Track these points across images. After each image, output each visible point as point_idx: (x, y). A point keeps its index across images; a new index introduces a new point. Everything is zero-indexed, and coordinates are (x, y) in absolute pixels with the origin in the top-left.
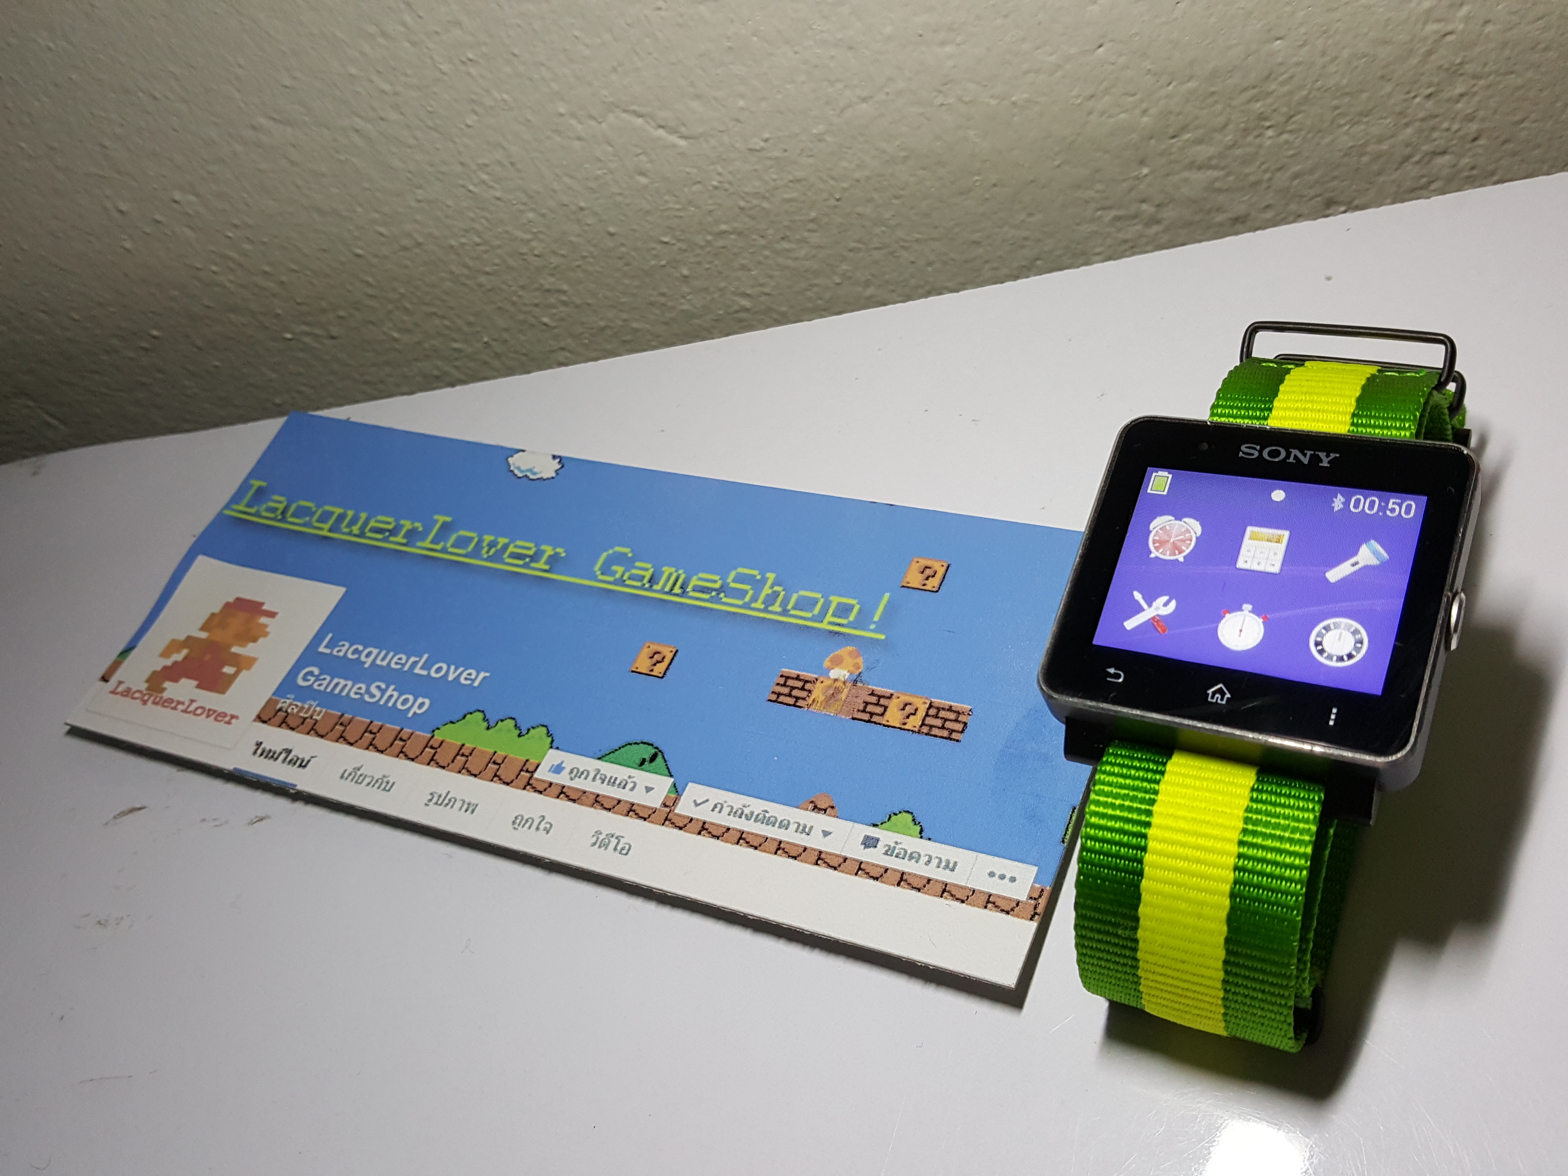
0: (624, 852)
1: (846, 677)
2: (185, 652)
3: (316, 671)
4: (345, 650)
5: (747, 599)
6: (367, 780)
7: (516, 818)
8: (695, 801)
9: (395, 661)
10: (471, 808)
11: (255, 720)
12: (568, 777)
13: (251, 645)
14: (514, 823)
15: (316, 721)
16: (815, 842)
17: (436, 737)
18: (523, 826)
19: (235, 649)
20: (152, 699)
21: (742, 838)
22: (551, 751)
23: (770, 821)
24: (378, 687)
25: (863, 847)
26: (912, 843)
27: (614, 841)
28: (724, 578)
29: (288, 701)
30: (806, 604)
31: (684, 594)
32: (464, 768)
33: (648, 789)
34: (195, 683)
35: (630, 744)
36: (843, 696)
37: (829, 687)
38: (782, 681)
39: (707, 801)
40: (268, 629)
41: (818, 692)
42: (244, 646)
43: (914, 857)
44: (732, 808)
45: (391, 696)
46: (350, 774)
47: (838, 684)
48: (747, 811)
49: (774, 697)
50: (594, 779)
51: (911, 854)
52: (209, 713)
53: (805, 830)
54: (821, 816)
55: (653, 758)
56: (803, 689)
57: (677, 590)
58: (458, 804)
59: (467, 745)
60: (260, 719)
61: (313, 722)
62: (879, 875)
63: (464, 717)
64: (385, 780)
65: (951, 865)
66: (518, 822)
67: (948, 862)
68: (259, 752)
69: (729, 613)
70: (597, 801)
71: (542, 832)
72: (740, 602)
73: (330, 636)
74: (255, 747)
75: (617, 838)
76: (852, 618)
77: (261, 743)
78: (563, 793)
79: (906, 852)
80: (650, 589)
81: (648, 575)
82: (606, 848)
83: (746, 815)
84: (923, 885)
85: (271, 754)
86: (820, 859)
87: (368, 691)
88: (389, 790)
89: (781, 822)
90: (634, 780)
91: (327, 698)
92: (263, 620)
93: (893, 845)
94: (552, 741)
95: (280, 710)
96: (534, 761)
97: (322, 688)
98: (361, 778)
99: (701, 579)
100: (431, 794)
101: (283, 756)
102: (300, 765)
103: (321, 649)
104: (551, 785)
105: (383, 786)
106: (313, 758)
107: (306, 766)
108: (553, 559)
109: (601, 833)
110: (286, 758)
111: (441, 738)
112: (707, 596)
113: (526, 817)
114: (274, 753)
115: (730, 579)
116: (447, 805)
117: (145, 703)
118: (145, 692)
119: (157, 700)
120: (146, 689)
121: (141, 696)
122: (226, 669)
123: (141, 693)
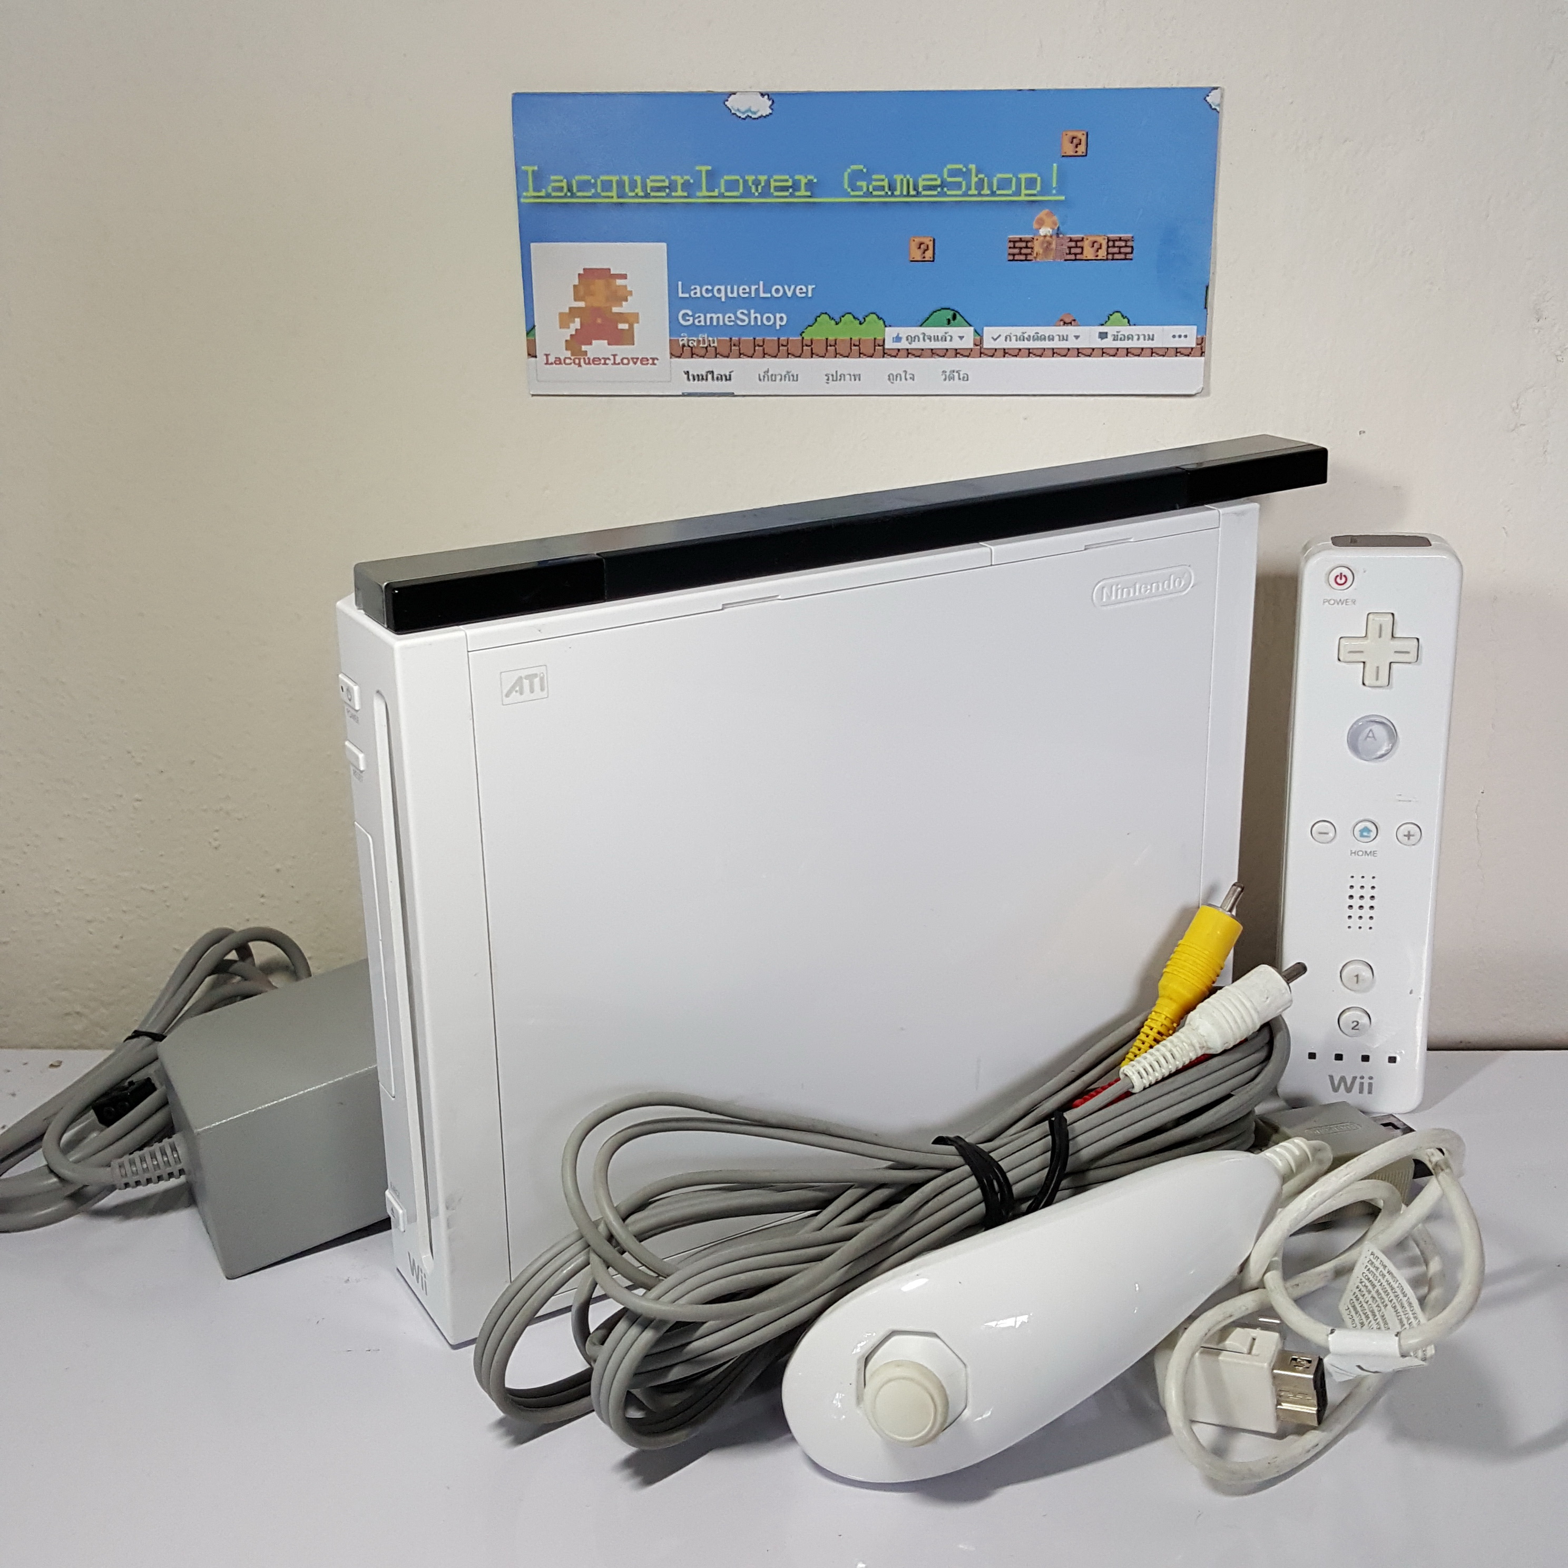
0: (966, 379)
1: (1051, 232)
2: (578, 320)
3: (690, 313)
4: (698, 291)
5: (964, 188)
6: (778, 378)
7: (889, 376)
8: (993, 338)
9: (742, 291)
10: (857, 377)
11: (671, 358)
12: (907, 342)
13: (624, 303)
14: (889, 379)
15: (716, 348)
16: (1072, 344)
17: (805, 338)
18: (896, 380)
19: (615, 310)
20: (582, 361)
21: (1030, 353)
22: (886, 328)
23: (1043, 338)
24: (742, 313)
25: (1100, 339)
26: (1126, 330)
27: (956, 375)
28: (941, 176)
29: (685, 339)
30: (1003, 184)
31: (918, 194)
32: (836, 354)
33: (961, 338)
34: (606, 342)
35: (935, 312)
36: (1053, 246)
37: (1043, 243)
38: (1011, 245)
39: (1000, 336)
40: (629, 289)
41: (1038, 248)
42: (620, 305)
43: (1130, 337)
44: (1016, 336)
45: (756, 318)
46: (764, 377)
47: (1048, 238)
48: (1026, 336)
49: (1011, 258)
50: (924, 340)
51: (1128, 336)
52: (635, 360)
53: (1064, 338)
54: (1070, 328)
55: (954, 317)
56: (1027, 247)
57: (912, 192)
58: (848, 377)
59: (830, 338)
60: (672, 355)
61: (714, 348)
62: (1115, 353)
63: (816, 320)
64: (790, 374)
65: (1151, 337)
66: (892, 378)
67: (1149, 335)
68: (691, 378)
69: (956, 202)
70: (933, 353)
71: (910, 381)
72: (960, 192)
73: (680, 283)
74: (686, 376)
75: (957, 372)
76: (1038, 188)
77: (688, 372)
78: (909, 353)
79: (1124, 335)
80: (893, 195)
81: (886, 183)
82: (954, 380)
83: (1027, 338)
84: (1140, 352)
85: (700, 377)
86: (1079, 352)
87: (737, 318)
88: (797, 380)
89: (1049, 336)
90: (949, 334)
91: (711, 329)
92: (619, 282)
93: (1116, 333)
94: (884, 322)
95: (684, 346)
96: (879, 338)
97: (703, 323)
98: (773, 377)
99: (924, 180)
100: (826, 375)
101: (710, 376)
102: (726, 380)
103: (681, 295)
104: (899, 350)
105: (791, 378)
106: (730, 372)
107: (730, 379)
108: (810, 185)
109: (946, 372)
110: (713, 377)
111: (809, 338)
112: (935, 193)
113: (895, 374)
114: (703, 376)
115: (945, 176)
116: (840, 379)
117: (580, 365)
118: (572, 358)
119: (587, 361)
120: (572, 355)
121: (572, 361)
122: (621, 326)
123: (570, 359)
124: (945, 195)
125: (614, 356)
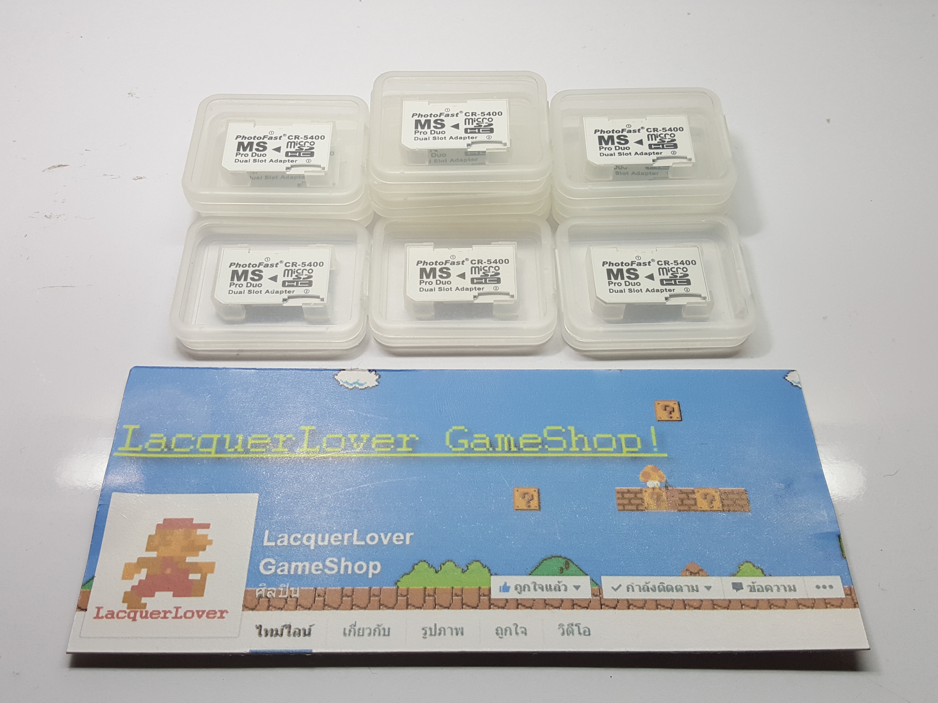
0: (587, 633)
1: (659, 485)
2: (144, 571)
3: (273, 561)
4: (286, 540)
5: (565, 446)
6: (367, 632)
7: (497, 630)
8: (613, 588)
9: (333, 539)
10: (459, 632)
11: (243, 610)
12: (516, 592)
13: (201, 553)
14: (497, 634)
15: (297, 598)
16: (704, 595)
17: (400, 587)
18: (506, 635)
19: (189, 559)
20: (138, 614)
21: (657, 604)
22: (492, 577)
23: (668, 589)
24: (332, 562)
25: (735, 591)
27: (575, 628)
28: (541, 435)
29: (263, 589)
30: (605, 443)
32: (435, 605)
33: (577, 587)
34: (171, 593)
35: (546, 560)
38: (620, 496)
39: (621, 585)
41: (648, 499)
42: (197, 555)
43: (768, 589)
44: (639, 586)
45: (346, 567)
46: (350, 631)
48: (650, 586)
50: (535, 589)
52: (200, 614)
53: (694, 589)
55: (567, 566)
56: (636, 498)
58: (448, 631)
59: (428, 587)
60: (246, 607)
61: (295, 600)
63: (414, 568)
64: (381, 628)
65: (792, 588)
66: (500, 632)
67: (789, 586)
68: (263, 632)
69: (558, 458)
70: (547, 604)
71: (521, 634)
72: (561, 449)
73: (267, 531)
74: (258, 631)
75: (576, 625)
76: (639, 446)
77: (261, 626)
79: (762, 587)
81: (487, 441)
82: (573, 634)
83: (651, 589)
85: (274, 632)
87: (325, 566)
88: (389, 635)
89: (676, 587)
90: (563, 583)
91: (294, 579)
92: (200, 532)
93: (752, 585)
94: (489, 570)
95: (260, 597)
96: (484, 587)
97: (286, 572)
98: (361, 631)
99: (525, 438)
100: (423, 629)
101: (285, 631)
102: (305, 635)
103: (266, 543)
104: (507, 600)
105: (382, 633)
106: (311, 626)
107: (309, 634)
108: (411, 443)
109: (563, 625)
110: (289, 632)
111: (405, 587)
112: (537, 449)
113: (504, 628)
114: (277, 631)
115: (545, 435)
116: (440, 634)
117: (134, 619)
118: (128, 611)
119: (144, 615)
120: (128, 608)
121: (126, 615)
122: (192, 577)
123: (125, 612)
124: (546, 451)
125: (177, 608)
